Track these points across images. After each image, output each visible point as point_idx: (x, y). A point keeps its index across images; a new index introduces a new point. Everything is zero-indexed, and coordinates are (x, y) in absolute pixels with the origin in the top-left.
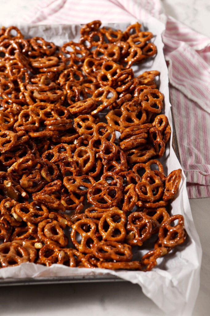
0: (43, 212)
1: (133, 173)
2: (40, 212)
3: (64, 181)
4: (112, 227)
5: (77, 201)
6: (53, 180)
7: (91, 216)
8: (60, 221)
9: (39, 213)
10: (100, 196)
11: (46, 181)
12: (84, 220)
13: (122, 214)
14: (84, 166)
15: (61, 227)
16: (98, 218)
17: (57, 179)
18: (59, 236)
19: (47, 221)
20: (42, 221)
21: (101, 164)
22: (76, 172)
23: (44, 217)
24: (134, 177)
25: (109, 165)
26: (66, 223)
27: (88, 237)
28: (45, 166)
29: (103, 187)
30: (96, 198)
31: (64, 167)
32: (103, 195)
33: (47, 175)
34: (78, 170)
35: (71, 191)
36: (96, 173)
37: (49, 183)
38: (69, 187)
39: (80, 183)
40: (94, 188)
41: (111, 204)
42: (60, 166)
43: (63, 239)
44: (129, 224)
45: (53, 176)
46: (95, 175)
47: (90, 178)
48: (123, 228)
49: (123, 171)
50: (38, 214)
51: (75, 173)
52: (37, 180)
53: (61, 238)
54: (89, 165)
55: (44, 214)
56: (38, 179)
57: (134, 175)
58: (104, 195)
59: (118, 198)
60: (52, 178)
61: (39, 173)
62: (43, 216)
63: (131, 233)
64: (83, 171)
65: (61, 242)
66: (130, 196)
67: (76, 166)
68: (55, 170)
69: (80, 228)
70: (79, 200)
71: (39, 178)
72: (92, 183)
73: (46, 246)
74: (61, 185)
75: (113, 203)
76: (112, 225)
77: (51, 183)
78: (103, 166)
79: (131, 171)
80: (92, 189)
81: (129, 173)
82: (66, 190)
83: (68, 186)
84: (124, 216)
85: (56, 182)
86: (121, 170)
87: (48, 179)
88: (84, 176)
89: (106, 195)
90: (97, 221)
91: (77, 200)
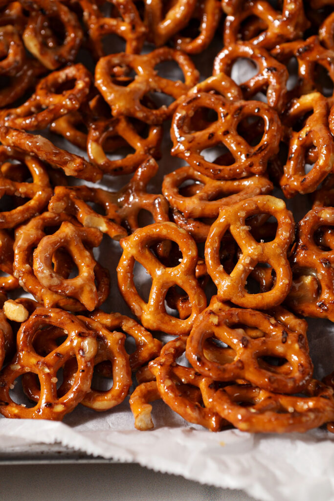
0: (30, 186)
1: (321, 49)
2: (22, 189)
3: (98, 76)
4: (247, 261)
5: (138, 145)
6: (62, 65)
7: (182, 209)
8: (84, 223)
9: (17, 190)
10: (212, 136)
11: (42, 66)
12: (160, 227)
13: (281, 211)
14: (163, 17)
15: (88, 244)
16: (207, 220)
17: (74, 62)
18: (79, 281)
19: (44, 219)
20: (25, 222)
21: (217, 11)
22: (138, 39)
23: (32, 208)
24: (324, 63)
25: (245, 15)
26: (104, 228)
27: (171, 285)
28: (37, 16)
29: (224, 105)
30: (199, 144)
31: (98, 17)
32: (220, 133)
33: (43, 45)
34: (144, 34)
35: (120, 113)
36: (199, 41)
37: (49, 72)
38: (112, 101)
39: (148, 82)
40: (194, 104)
41: (246, 168)
42: (86, 14)
43: (91, 291)
44: (304, 247)
45: (64, 51)
46: (196, 49)
47: (181, 59)
48: (283, 261)
49: (288, 40)
50: (17, 194)
51: (134, 44)
52: (9, 65)
53: (87, 288)
54: (178, 16)
55: (34, 194)
56: (15, 61)
57: (323, 56)
58: (226, 133)
59: (268, 149)
60: (61, 56)
61: (16, 38)
62: (32, 203)
63: (308, 280)
64: (159, 36)
65: (88, 300)
66: (308, 142)
67: (138, 20)
68: (69, 29)
69: (147, 252)
70: (145, 142)
71: (18, 58)
72: (188, 81)
73: (37, 316)
74: (87, 91)
75: (251, 165)
76: (249, 251)
77: (56, 74)
78: (223, 16)
79: (313, 43)
80: (187, 110)
81: (308, 50)
82: (104, 107)
83: (110, 97)
84: (288, 220)
85: (71, 71)
86: (282, 38)
87: (47, 62)
88: (161, 51)
89: (233, 136)
90: (202, 230)
91: (140, 141)
